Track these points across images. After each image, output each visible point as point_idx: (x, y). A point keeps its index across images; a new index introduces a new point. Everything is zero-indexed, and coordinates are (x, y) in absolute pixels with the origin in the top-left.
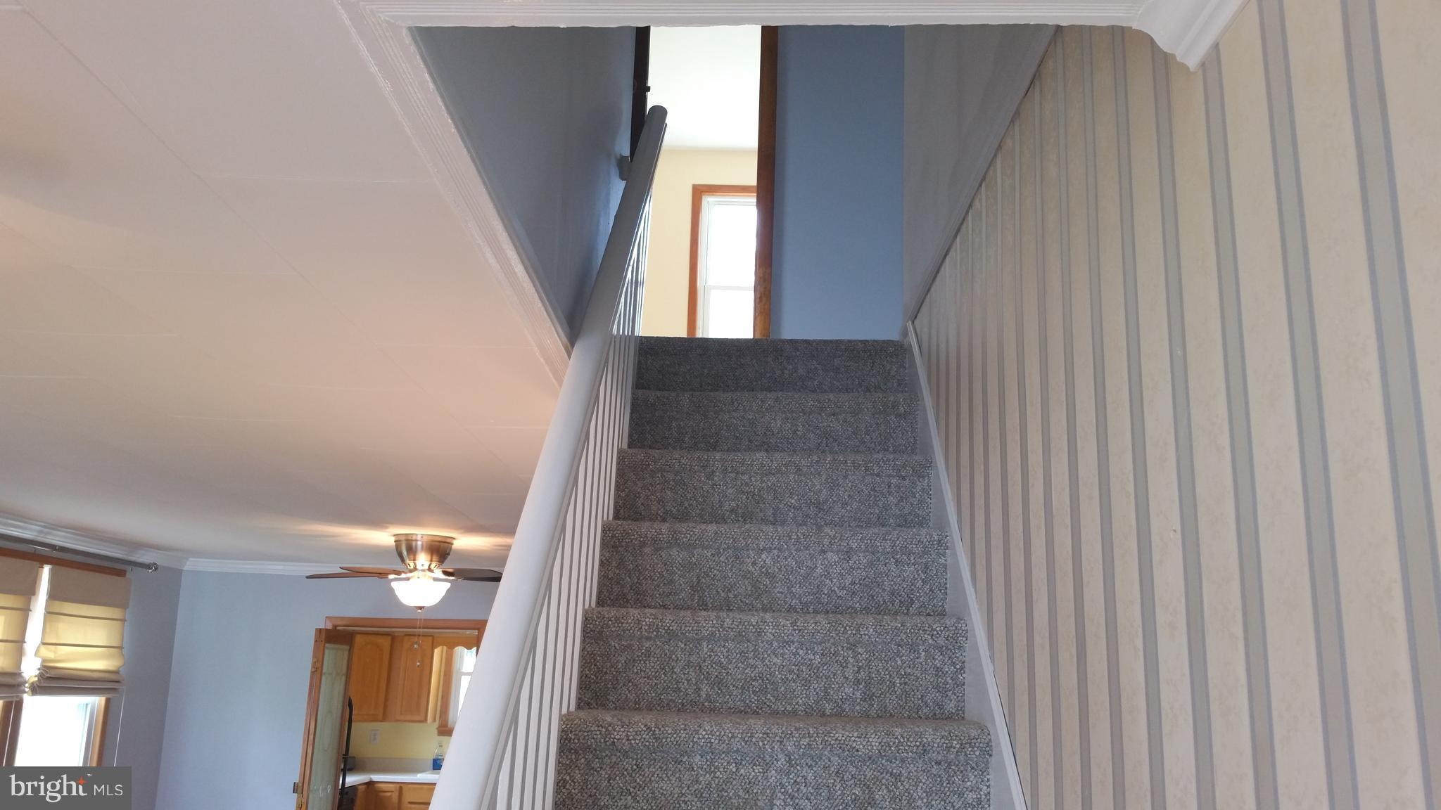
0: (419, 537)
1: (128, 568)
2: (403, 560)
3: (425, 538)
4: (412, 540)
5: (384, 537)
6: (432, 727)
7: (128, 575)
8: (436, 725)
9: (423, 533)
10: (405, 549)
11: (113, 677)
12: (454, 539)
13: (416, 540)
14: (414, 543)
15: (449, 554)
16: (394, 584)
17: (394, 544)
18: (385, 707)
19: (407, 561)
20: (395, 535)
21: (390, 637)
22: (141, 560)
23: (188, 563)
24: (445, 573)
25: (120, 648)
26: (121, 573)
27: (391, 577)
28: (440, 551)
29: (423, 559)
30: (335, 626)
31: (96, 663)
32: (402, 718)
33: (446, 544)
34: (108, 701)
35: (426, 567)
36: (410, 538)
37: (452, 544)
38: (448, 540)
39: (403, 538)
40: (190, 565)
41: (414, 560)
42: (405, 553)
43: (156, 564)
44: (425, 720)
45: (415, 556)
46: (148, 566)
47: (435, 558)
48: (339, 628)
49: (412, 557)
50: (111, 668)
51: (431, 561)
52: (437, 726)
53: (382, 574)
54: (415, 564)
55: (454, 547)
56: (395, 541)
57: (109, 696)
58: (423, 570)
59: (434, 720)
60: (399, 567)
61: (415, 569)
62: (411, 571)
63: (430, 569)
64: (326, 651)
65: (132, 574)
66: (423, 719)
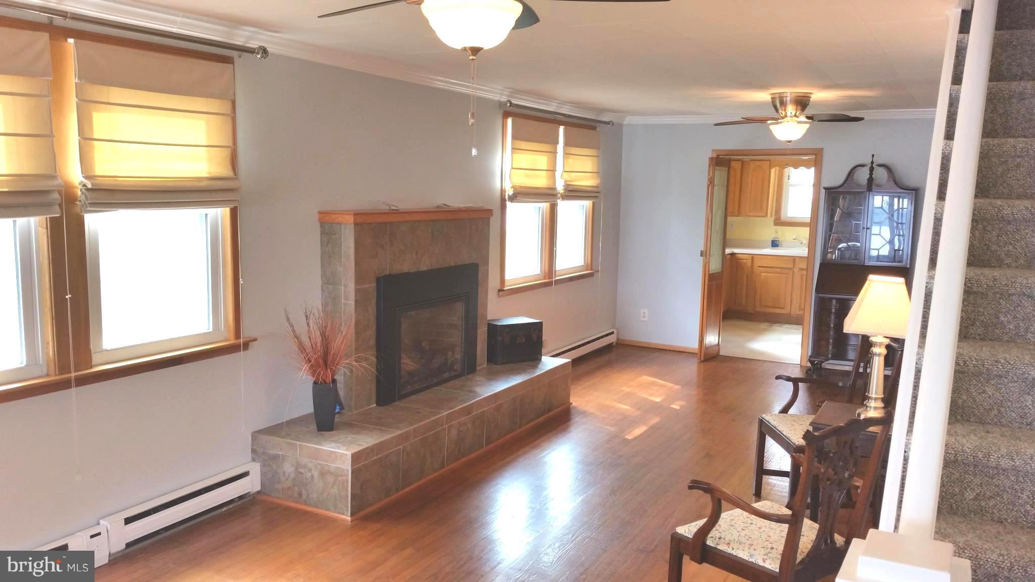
0: (788, 95)
1: (597, 125)
2: (777, 110)
3: (793, 95)
4: (784, 97)
5: (764, 96)
6: (770, 220)
7: (598, 129)
8: (773, 218)
9: (790, 92)
10: (778, 104)
11: (596, 190)
12: (811, 93)
13: (786, 97)
14: (785, 99)
15: (808, 105)
16: (771, 127)
17: (771, 100)
18: (739, 207)
19: (780, 111)
20: (771, 94)
21: (740, 163)
22: (604, 119)
23: (626, 119)
24: (808, 118)
25: (598, 173)
26: (594, 128)
27: (769, 122)
28: (802, 103)
29: (791, 109)
30: (718, 156)
31: (587, 181)
32: (751, 214)
33: (806, 98)
34: (594, 203)
35: (794, 113)
36: (782, 95)
37: (811, 97)
38: (808, 95)
39: (777, 96)
40: (628, 120)
41: (785, 110)
42: (778, 105)
43: (612, 121)
44: (766, 215)
45: (785, 107)
46: (608, 123)
47: (799, 108)
48: (720, 157)
49: (783, 108)
50: (594, 185)
51: (797, 110)
52: (774, 220)
53: (763, 121)
54: (786, 113)
55: (811, 99)
56: (772, 98)
57: (594, 200)
58: (791, 117)
59: (772, 216)
60: (775, 115)
61: (786, 116)
62: (783, 118)
63: (795, 116)
64: (716, 172)
65: (600, 128)
66: (764, 214)
